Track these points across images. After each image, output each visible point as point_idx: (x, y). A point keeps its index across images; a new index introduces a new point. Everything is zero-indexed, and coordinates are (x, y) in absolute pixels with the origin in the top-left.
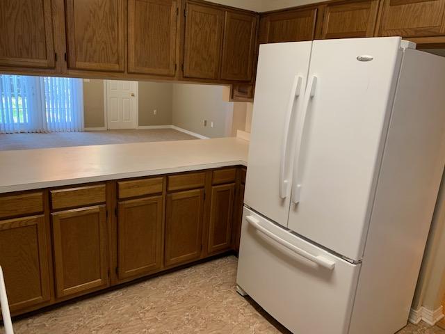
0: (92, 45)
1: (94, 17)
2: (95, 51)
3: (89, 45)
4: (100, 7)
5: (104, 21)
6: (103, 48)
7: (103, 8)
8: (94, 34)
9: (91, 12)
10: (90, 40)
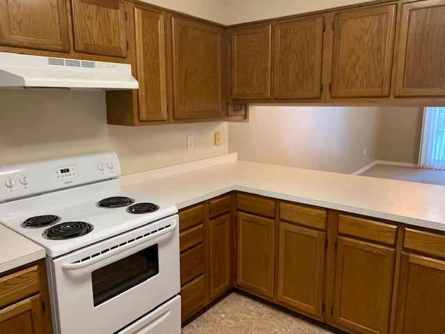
0: (354, 72)
1: (359, 43)
2: (357, 77)
3: (352, 71)
4: (367, 32)
5: (369, 45)
6: (366, 73)
7: (369, 32)
8: (358, 60)
9: (356, 39)
10: (353, 67)
